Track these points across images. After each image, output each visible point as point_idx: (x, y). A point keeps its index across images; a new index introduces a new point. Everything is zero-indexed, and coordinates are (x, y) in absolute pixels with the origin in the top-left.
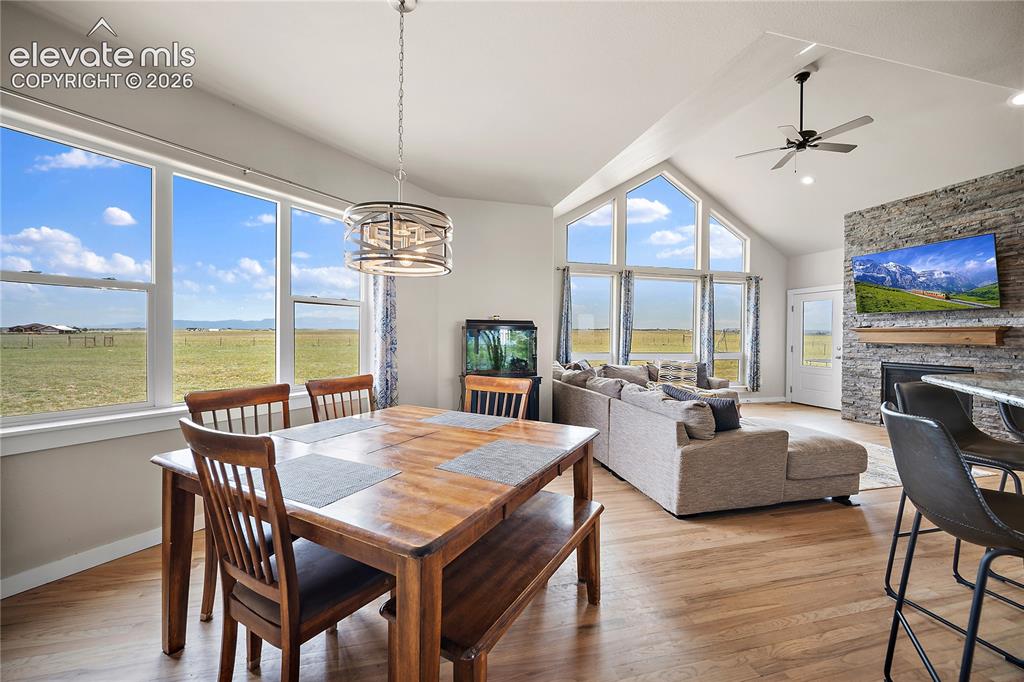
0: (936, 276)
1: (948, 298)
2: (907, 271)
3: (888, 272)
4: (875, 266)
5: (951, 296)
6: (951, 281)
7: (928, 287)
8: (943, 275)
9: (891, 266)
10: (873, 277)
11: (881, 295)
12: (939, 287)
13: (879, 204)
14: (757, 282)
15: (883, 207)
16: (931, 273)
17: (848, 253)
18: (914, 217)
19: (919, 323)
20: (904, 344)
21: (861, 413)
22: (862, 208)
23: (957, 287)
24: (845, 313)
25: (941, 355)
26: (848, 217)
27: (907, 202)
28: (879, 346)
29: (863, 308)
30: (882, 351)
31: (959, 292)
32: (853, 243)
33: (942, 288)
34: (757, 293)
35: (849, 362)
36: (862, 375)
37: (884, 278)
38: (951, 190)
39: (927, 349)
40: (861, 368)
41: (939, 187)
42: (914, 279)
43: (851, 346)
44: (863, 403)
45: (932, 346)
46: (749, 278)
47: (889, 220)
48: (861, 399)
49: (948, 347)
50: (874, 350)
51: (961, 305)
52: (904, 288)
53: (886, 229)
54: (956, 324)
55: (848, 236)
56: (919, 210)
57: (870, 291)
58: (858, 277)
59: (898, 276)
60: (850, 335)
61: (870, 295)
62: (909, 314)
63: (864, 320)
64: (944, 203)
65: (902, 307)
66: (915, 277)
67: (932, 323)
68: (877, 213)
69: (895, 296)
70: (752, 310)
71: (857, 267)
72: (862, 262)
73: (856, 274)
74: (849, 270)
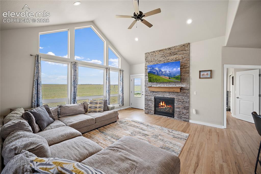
0: (167, 72)
1: (169, 79)
2: (160, 71)
3: (156, 70)
4: (153, 68)
5: (170, 78)
6: (170, 74)
7: (165, 75)
8: (169, 72)
9: (157, 69)
10: (152, 72)
11: (155, 77)
12: (167, 75)
13: (153, 51)
14: (123, 72)
15: (154, 52)
16: (166, 71)
17: (146, 64)
18: (161, 55)
19: (162, 85)
20: (159, 92)
21: (149, 111)
22: (149, 52)
23: (171, 76)
24: (145, 82)
25: (168, 94)
26: (146, 54)
27: (160, 51)
28: (153, 92)
29: (150, 81)
30: (154, 93)
31: (172, 77)
32: (147, 62)
33: (168, 76)
34: (123, 75)
35: (146, 97)
36: (150, 100)
37: (155, 72)
38: (169, 49)
39: (165, 93)
40: (149, 98)
41: (167, 48)
42: (162, 73)
43: (147, 92)
44: (150, 108)
45: (165, 92)
46: (120, 70)
47: (155, 56)
48: (149, 107)
49: (169, 92)
50: (152, 93)
51: (172, 81)
52: (160, 75)
53: (155, 58)
54: (171, 86)
55: (146, 59)
56: (162, 53)
57: (152, 76)
58: (149, 71)
59: (158, 72)
60: (147, 89)
61: (152, 77)
62: (161, 83)
63: (150, 84)
64: (168, 52)
65: (159, 81)
66: (162, 72)
67: (165, 86)
68: (153, 53)
69: (158, 77)
70: (122, 80)
71: (149, 69)
72: (150, 67)
73: (148, 71)
74: (146, 69)
